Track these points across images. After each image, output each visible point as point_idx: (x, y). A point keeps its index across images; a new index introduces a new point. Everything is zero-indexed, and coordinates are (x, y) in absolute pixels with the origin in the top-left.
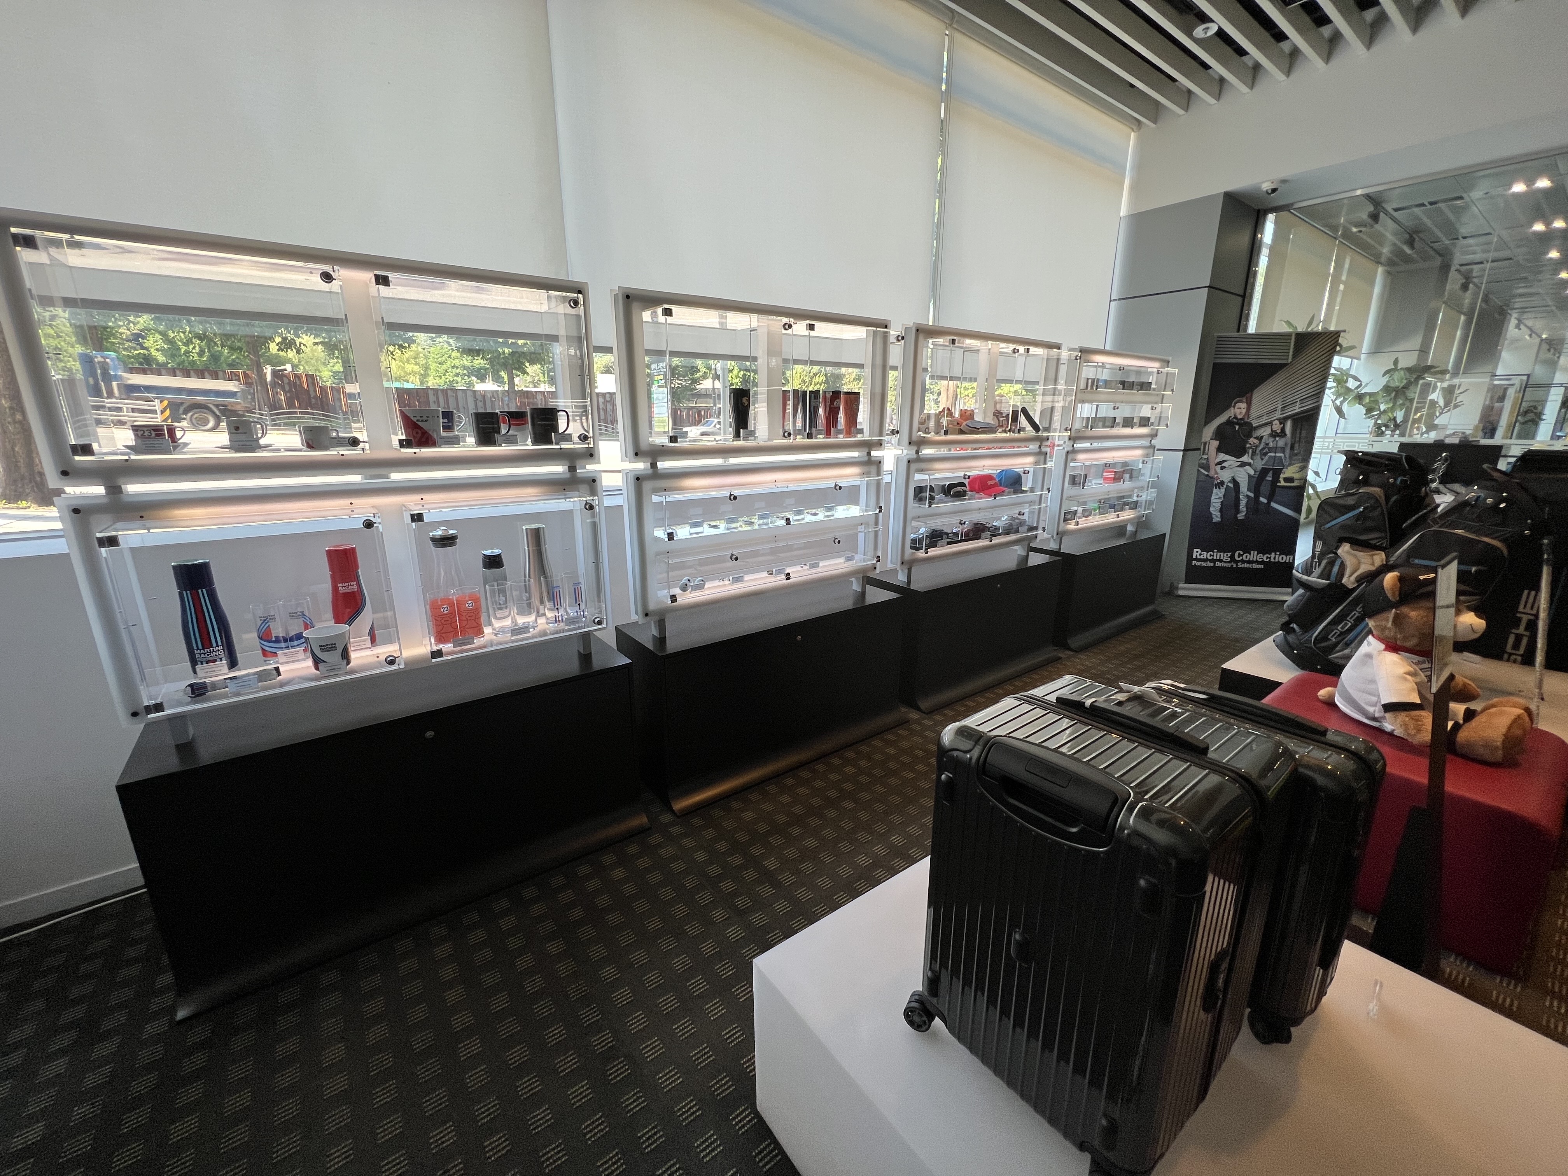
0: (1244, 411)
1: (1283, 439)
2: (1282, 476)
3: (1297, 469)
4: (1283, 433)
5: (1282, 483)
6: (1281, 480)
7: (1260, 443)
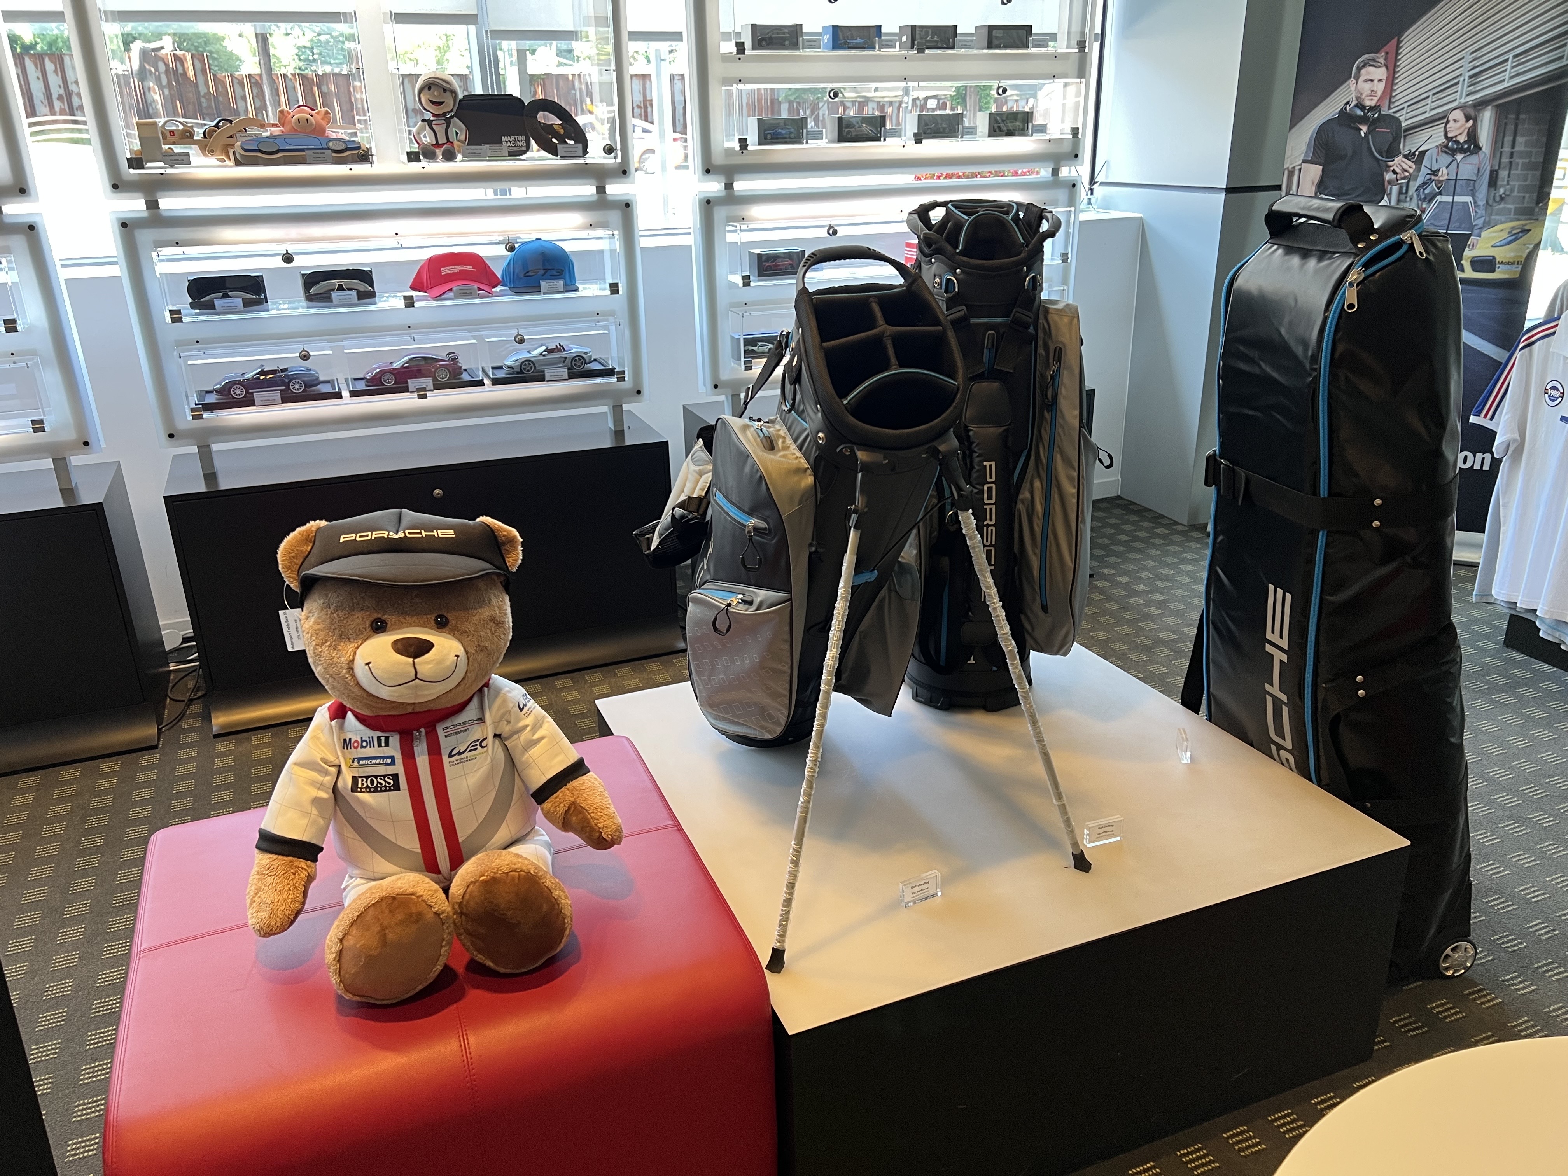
0: (1380, 88)
1: (1474, 159)
2: (1468, 253)
3: (1505, 235)
4: (1472, 145)
5: (1469, 273)
6: (1466, 263)
7: (1418, 170)
